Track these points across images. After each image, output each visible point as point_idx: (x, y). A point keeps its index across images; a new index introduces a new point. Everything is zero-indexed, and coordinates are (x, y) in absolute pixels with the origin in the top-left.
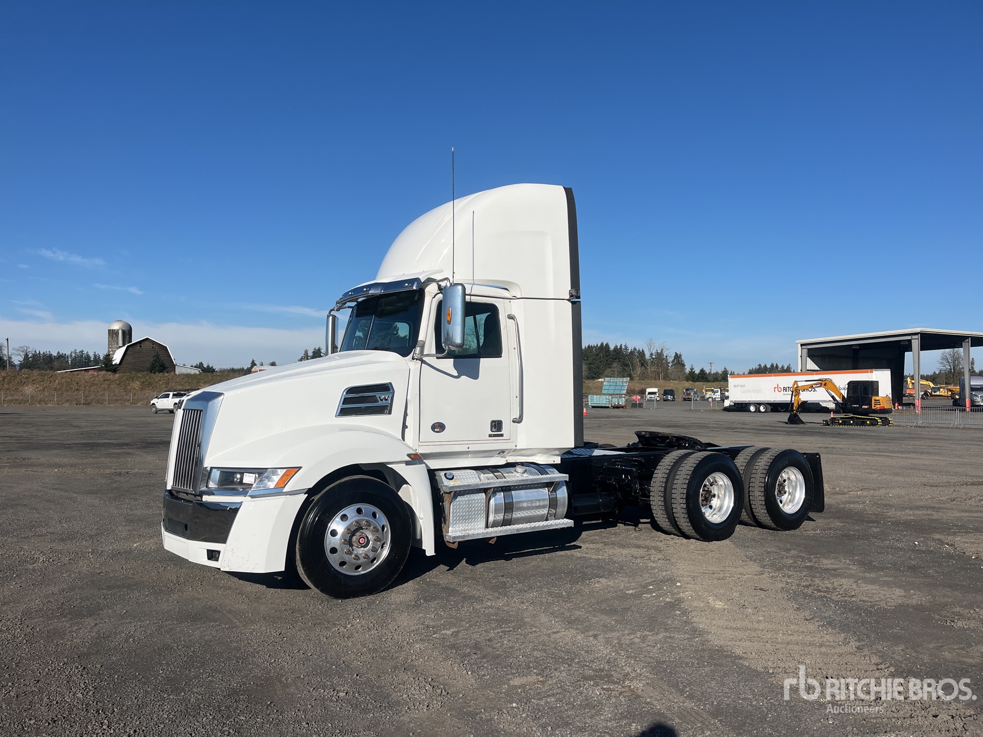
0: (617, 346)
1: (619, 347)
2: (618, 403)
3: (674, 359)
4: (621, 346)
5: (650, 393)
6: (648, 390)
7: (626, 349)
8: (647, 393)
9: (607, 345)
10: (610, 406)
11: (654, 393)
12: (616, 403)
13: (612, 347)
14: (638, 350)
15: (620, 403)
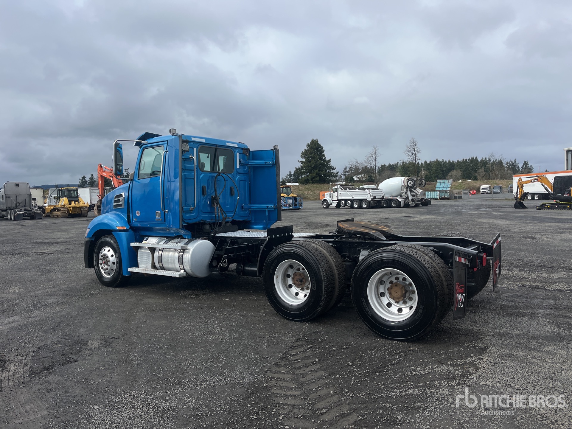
0: (483, 159)
1: (484, 159)
2: (444, 196)
3: (524, 165)
4: (486, 158)
5: (483, 189)
6: (482, 187)
7: (489, 160)
8: (481, 189)
9: (476, 158)
10: (439, 198)
11: (486, 188)
12: (443, 196)
13: (479, 160)
14: (498, 160)
15: (446, 196)
